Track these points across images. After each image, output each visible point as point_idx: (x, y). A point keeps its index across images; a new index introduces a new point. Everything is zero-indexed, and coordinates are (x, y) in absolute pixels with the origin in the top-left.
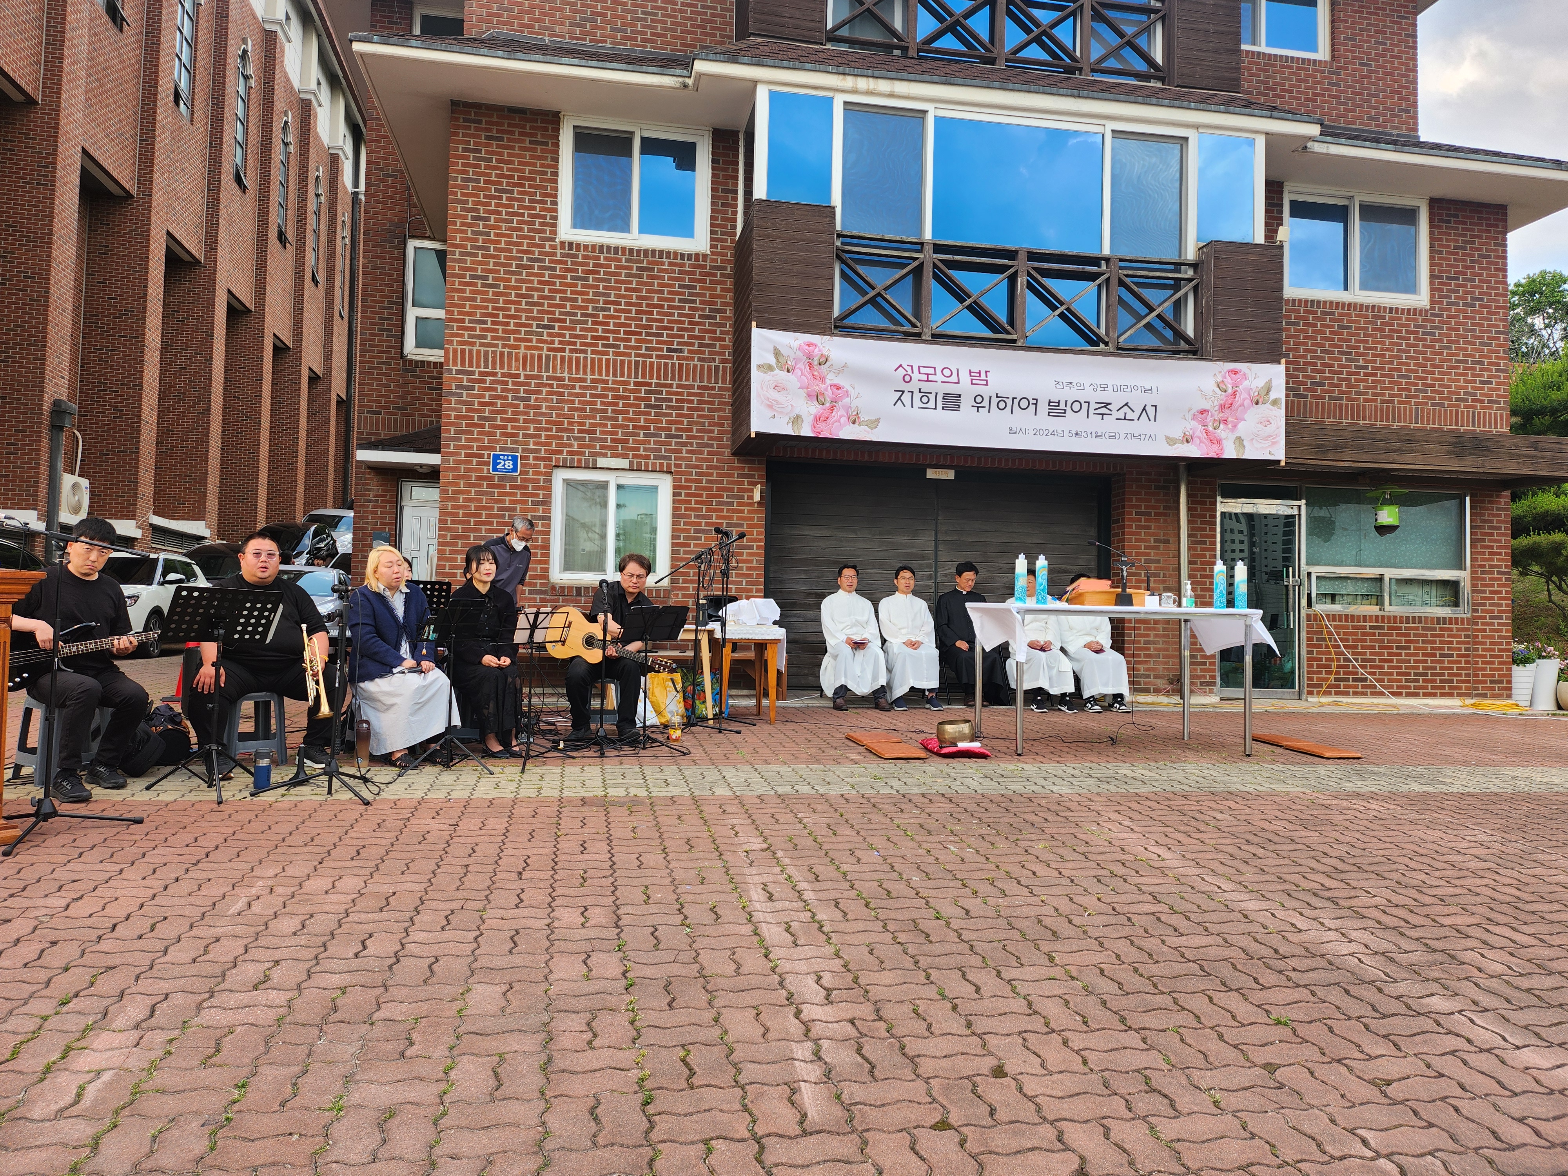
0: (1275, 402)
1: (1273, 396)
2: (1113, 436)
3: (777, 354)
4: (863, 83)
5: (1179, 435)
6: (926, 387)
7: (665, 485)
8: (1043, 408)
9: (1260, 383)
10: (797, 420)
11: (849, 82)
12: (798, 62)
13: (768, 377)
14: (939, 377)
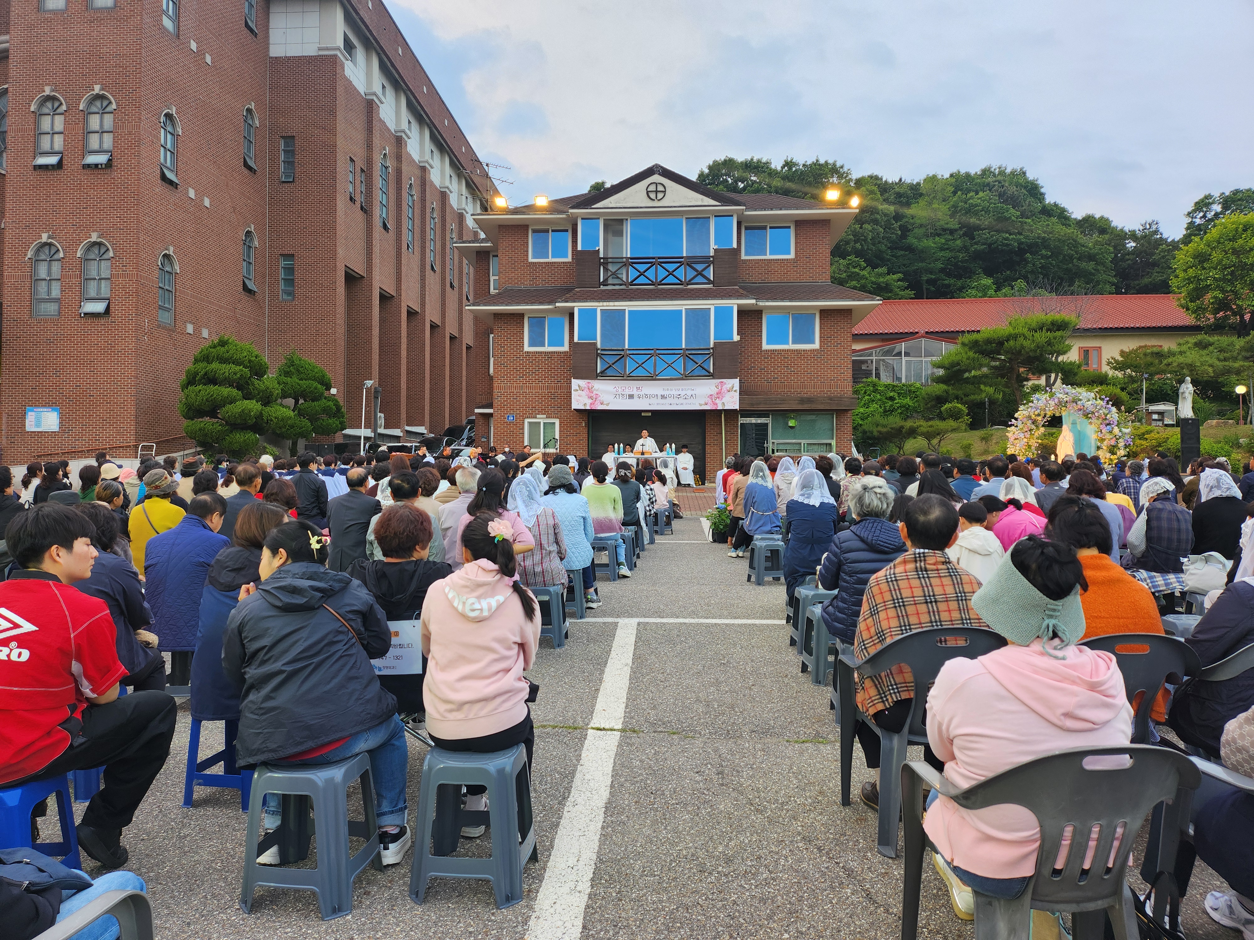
0: (735, 391)
1: (734, 389)
2: (682, 404)
3: (579, 386)
4: (605, 304)
5: (703, 403)
6: (623, 393)
7: (557, 422)
8: (659, 397)
9: (730, 386)
10: (585, 405)
11: (601, 304)
12: (585, 300)
13: (577, 393)
14: (627, 390)
